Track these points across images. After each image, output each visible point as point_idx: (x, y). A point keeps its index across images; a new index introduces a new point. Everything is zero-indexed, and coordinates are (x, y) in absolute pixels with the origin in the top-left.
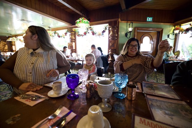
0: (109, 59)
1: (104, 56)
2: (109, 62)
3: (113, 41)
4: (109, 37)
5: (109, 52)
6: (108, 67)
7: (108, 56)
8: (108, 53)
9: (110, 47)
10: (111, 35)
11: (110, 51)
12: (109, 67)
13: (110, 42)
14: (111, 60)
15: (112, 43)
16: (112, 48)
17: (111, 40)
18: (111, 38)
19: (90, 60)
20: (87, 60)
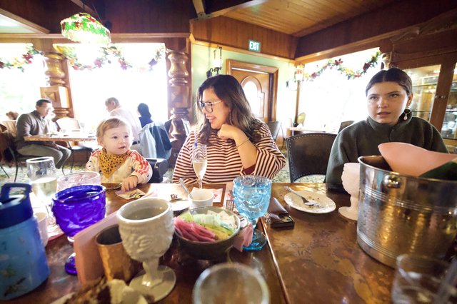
0: (171, 132)
2: (171, 140)
3: (178, 88)
4: (169, 78)
5: (170, 115)
6: (171, 151)
7: (168, 125)
8: (168, 119)
9: (171, 105)
10: (172, 74)
11: (172, 112)
12: (173, 151)
13: (171, 89)
14: (176, 136)
15: (177, 93)
16: (178, 105)
17: (173, 85)
18: (173, 79)
19: (126, 137)
20: (116, 137)
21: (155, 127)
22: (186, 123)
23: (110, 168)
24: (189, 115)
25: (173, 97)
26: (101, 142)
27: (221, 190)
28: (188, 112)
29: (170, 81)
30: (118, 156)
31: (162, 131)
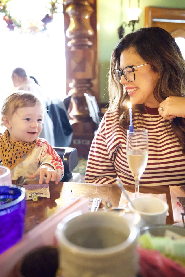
0: (71, 111)
1: (55, 103)
2: (72, 122)
3: (80, 53)
4: (68, 40)
5: (68, 89)
6: (71, 137)
7: (67, 102)
8: (67, 94)
9: (71, 74)
10: (71, 33)
11: (72, 84)
12: (74, 138)
13: (70, 55)
14: (77, 117)
16: (80, 75)
17: (73, 49)
18: (73, 41)
19: (39, 120)
20: (28, 119)
21: (52, 106)
22: (90, 100)
23: (14, 158)
24: (93, 89)
25: (74, 65)
26: (6, 121)
27: (164, 195)
28: (92, 85)
29: (69, 44)
30: (24, 143)
31: (61, 111)
